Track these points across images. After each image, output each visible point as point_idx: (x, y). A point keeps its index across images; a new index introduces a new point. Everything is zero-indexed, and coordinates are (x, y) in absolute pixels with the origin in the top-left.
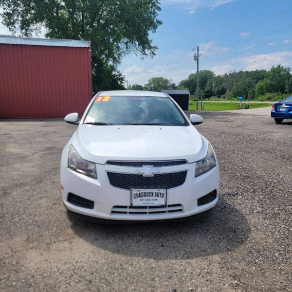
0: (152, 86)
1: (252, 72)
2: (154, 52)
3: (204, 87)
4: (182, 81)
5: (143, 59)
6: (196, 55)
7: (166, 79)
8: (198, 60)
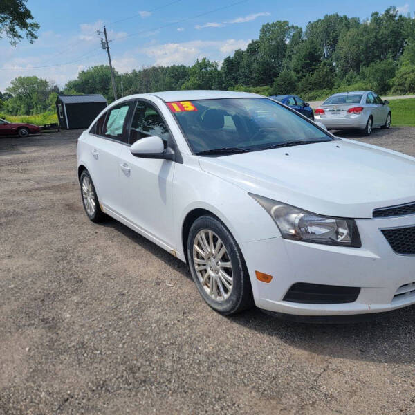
0: (20, 91)
1: (168, 68)
2: (34, 32)
3: (106, 91)
4: (70, 82)
5: (14, 44)
6: (104, 40)
7: (44, 79)
8: (108, 48)
